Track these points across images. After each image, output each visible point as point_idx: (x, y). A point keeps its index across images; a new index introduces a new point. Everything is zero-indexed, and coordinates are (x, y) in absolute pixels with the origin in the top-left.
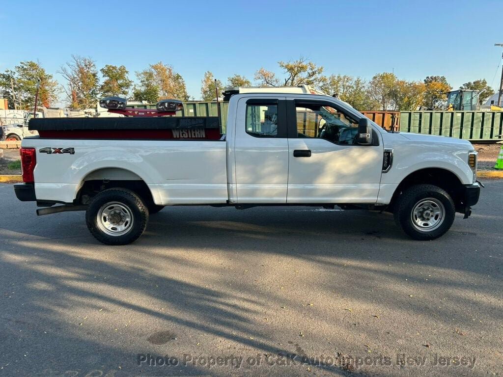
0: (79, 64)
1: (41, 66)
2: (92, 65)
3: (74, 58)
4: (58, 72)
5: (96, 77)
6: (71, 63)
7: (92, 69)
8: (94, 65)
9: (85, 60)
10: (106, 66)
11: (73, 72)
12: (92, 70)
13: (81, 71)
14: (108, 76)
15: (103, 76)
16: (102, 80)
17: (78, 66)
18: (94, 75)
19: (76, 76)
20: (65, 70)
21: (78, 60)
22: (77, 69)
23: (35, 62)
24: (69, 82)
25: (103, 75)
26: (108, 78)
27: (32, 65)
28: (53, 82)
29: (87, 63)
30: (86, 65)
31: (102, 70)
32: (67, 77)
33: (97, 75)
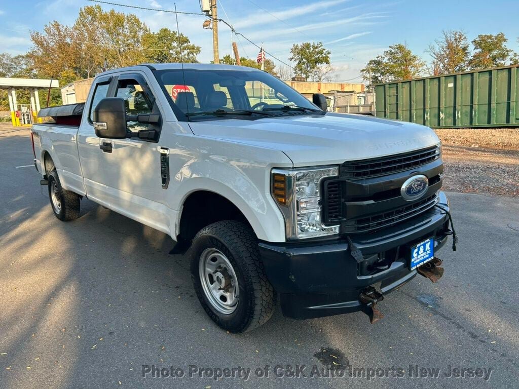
0: (449, 39)
1: (408, 48)
2: (463, 38)
3: (444, 34)
4: (426, 51)
5: (466, 51)
6: (440, 40)
7: (462, 42)
8: (465, 38)
9: (456, 34)
10: (479, 36)
11: (441, 49)
12: (462, 45)
13: (450, 46)
14: (481, 48)
15: (475, 49)
16: (472, 51)
17: (447, 41)
18: (464, 49)
19: (443, 53)
20: (432, 49)
21: (449, 35)
22: (445, 45)
23: (403, 44)
24: (434, 59)
25: (474, 47)
26: (480, 50)
27: (400, 48)
28: (420, 63)
29: (458, 37)
30: (456, 40)
31: (475, 41)
32: (434, 55)
33: (468, 48)
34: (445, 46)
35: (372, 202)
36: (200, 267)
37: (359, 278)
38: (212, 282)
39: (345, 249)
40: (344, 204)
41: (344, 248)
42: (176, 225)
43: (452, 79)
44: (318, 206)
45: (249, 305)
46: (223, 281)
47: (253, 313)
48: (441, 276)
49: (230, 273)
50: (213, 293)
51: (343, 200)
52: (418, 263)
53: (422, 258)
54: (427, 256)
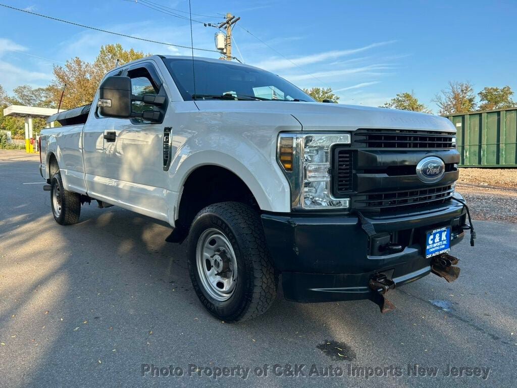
0: (455, 90)
1: (415, 97)
2: (469, 89)
3: (451, 85)
5: (472, 103)
6: (447, 90)
7: (469, 94)
8: (471, 90)
9: (462, 86)
10: (485, 89)
11: (447, 99)
12: (468, 96)
13: (456, 97)
14: (487, 99)
15: (481, 101)
16: (479, 103)
17: (453, 92)
18: (471, 100)
19: (450, 103)
20: (439, 98)
21: (455, 86)
23: (410, 93)
24: (440, 108)
25: (480, 99)
26: (486, 102)
27: (407, 96)
28: (427, 112)
29: (464, 88)
30: (462, 91)
31: (481, 93)
32: (440, 105)
33: (474, 100)
34: (451, 97)
35: (385, 175)
36: (197, 253)
37: (368, 257)
38: (209, 268)
39: (355, 224)
40: (355, 175)
41: (353, 222)
42: (175, 208)
43: (461, 119)
44: (327, 175)
45: (248, 286)
46: (221, 264)
47: (251, 297)
48: (457, 277)
49: (229, 256)
50: (209, 279)
51: (354, 172)
52: (434, 252)
53: (438, 248)
54: (443, 246)
